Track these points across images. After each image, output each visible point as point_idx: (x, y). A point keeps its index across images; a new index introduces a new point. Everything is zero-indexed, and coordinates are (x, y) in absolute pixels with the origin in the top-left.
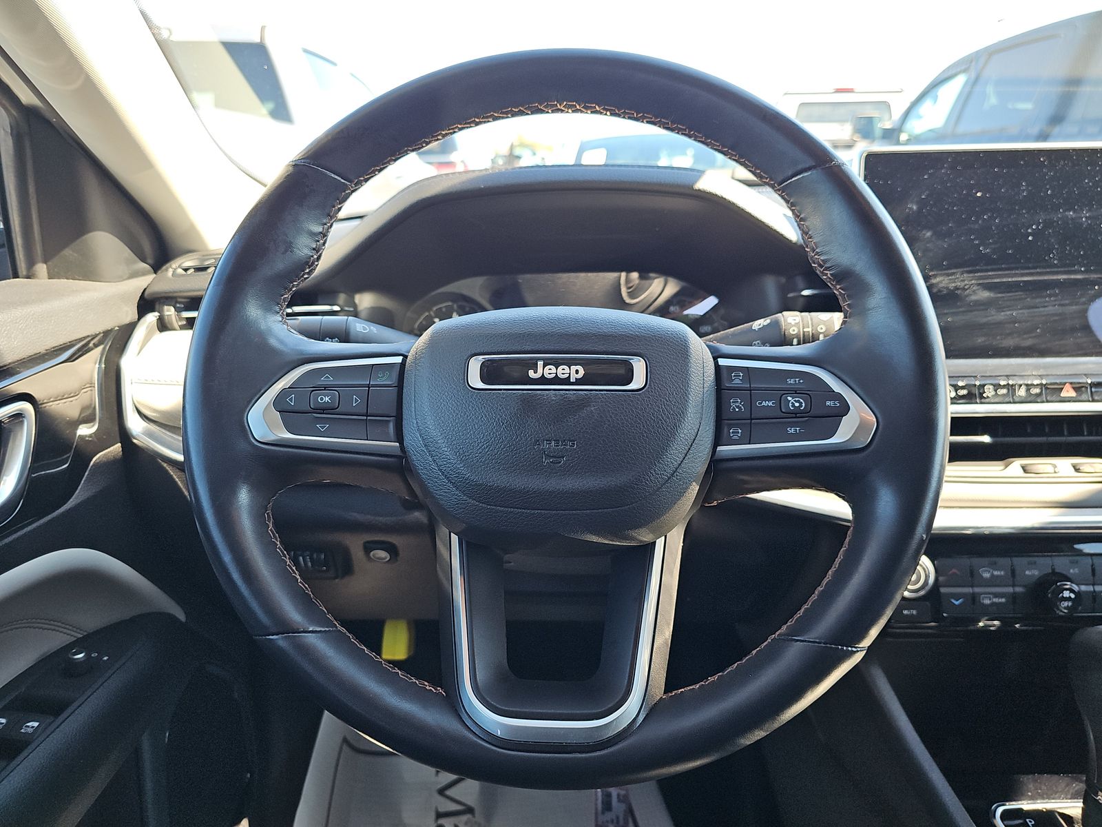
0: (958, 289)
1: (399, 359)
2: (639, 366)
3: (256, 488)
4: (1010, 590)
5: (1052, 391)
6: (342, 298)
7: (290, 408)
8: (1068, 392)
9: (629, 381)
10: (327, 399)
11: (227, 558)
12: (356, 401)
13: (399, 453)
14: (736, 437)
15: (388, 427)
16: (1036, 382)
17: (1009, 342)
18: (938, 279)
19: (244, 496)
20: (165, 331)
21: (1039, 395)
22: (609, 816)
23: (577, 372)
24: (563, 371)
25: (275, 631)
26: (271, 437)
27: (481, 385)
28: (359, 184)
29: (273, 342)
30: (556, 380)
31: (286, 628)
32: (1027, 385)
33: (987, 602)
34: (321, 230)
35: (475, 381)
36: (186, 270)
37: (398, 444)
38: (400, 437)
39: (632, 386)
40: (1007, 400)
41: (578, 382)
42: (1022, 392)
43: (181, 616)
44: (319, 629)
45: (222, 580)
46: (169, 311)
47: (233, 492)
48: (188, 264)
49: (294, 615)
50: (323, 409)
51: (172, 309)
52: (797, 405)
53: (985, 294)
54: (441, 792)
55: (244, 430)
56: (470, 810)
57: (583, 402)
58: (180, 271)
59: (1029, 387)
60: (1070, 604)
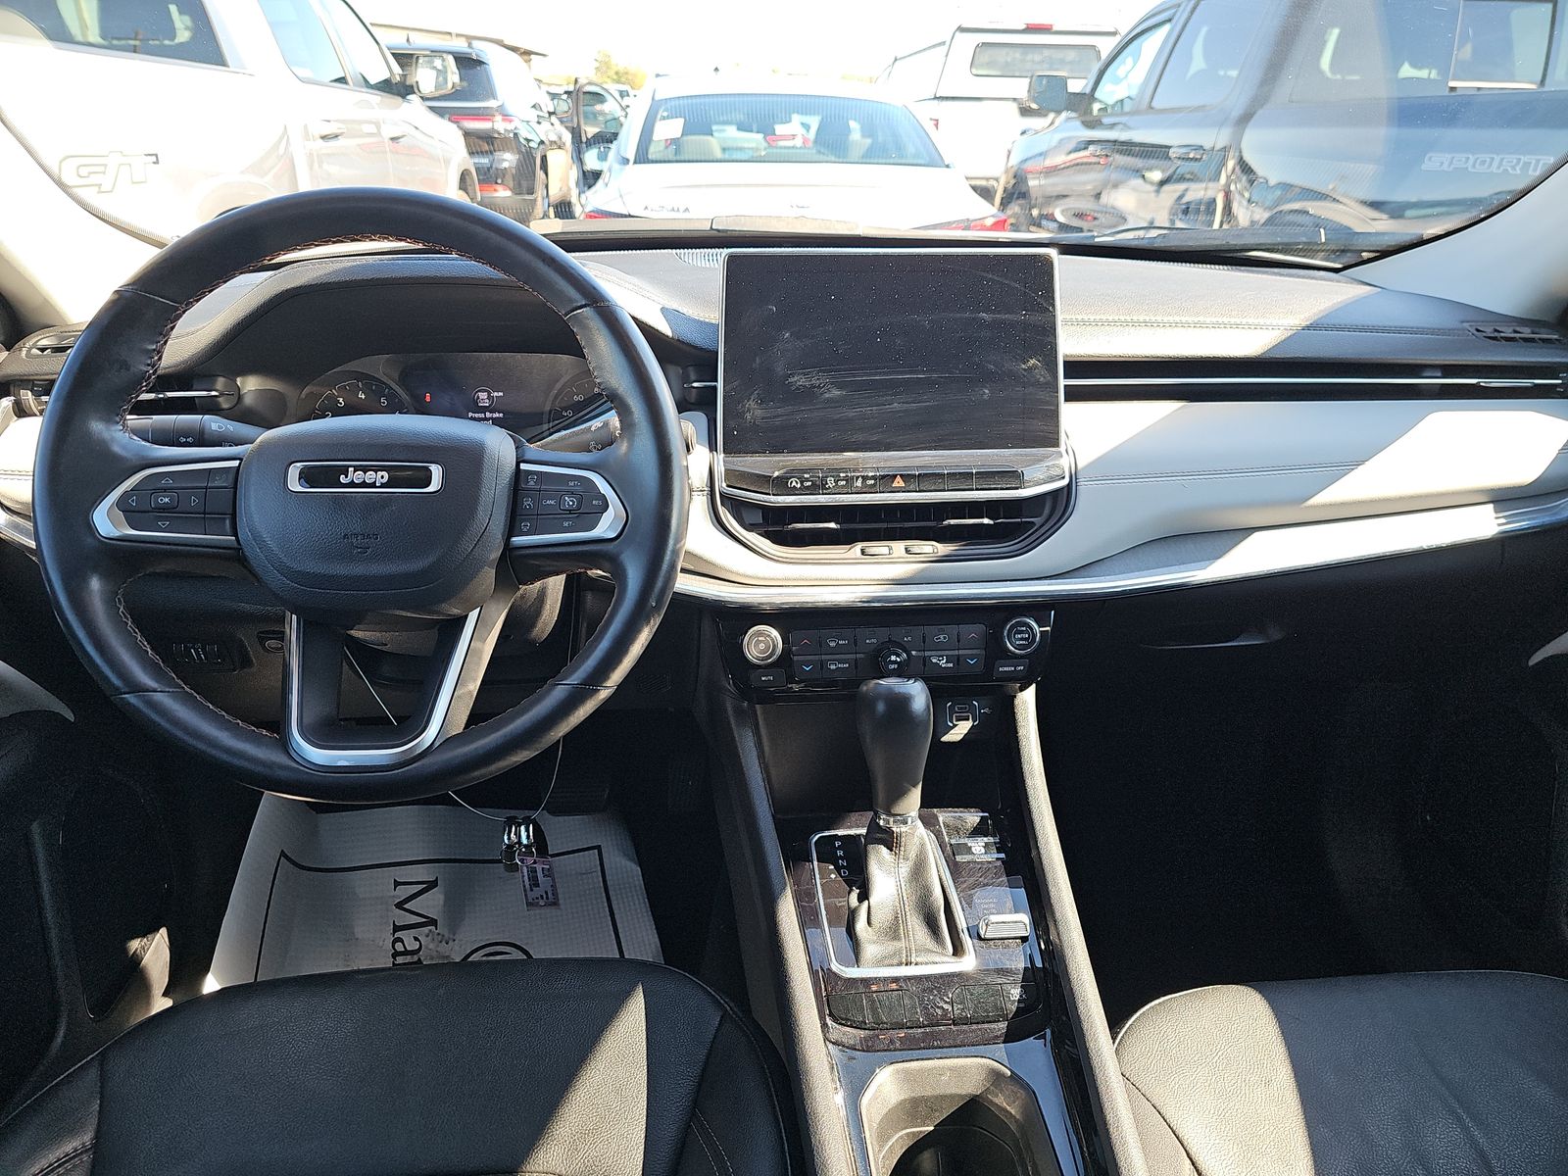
0: (815, 387)
1: (236, 463)
2: (436, 471)
3: (106, 576)
4: (853, 656)
5: (885, 481)
6: (220, 382)
7: (132, 509)
8: (899, 483)
9: (428, 484)
10: (167, 500)
11: (81, 634)
12: (194, 501)
13: (236, 545)
14: (525, 530)
15: (225, 523)
16: (870, 474)
17: (860, 437)
18: (796, 378)
19: (95, 584)
20: (24, 417)
21: (874, 485)
22: (538, 892)
23: (382, 477)
24: (370, 476)
25: (127, 690)
26: (116, 533)
27: (300, 489)
28: (189, 305)
29: (116, 449)
30: (364, 484)
31: (137, 688)
32: (863, 477)
33: (833, 667)
34: (154, 347)
35: (295, 485)
36: (43, 350)
37: (234, 538)
38: (235, 534)
39: (431, 488)
40: (845, 490)
41: (383, 486)
42: (859, 483)
43: (71, 717)
44: (167, 690)
45: (79, 654)
46: (27, 396)
47: (85, 581)
48: (44, 342)
49: (145, 678)
50: (163, 509)
51: (30, 393)
52: (571, 503)
53: (836, 393)
54: (400, 906)
55: (91, 528)
56: (433, 922)
57: (385, 501)
58: (35, 351)
59: (865, 478)
60: (896, 666)
